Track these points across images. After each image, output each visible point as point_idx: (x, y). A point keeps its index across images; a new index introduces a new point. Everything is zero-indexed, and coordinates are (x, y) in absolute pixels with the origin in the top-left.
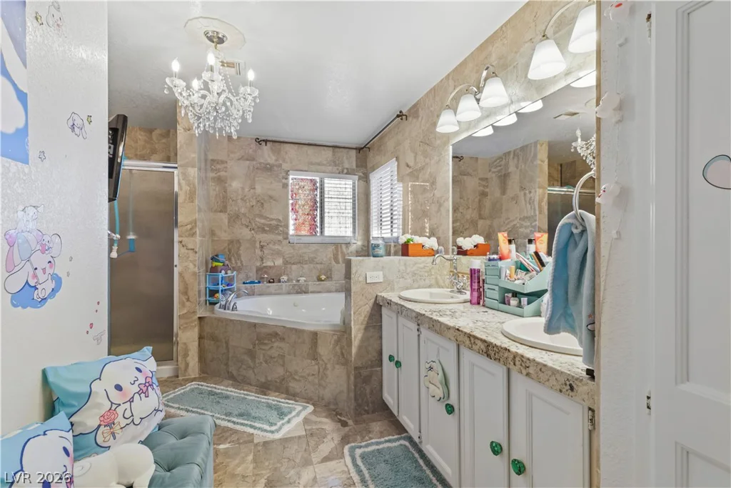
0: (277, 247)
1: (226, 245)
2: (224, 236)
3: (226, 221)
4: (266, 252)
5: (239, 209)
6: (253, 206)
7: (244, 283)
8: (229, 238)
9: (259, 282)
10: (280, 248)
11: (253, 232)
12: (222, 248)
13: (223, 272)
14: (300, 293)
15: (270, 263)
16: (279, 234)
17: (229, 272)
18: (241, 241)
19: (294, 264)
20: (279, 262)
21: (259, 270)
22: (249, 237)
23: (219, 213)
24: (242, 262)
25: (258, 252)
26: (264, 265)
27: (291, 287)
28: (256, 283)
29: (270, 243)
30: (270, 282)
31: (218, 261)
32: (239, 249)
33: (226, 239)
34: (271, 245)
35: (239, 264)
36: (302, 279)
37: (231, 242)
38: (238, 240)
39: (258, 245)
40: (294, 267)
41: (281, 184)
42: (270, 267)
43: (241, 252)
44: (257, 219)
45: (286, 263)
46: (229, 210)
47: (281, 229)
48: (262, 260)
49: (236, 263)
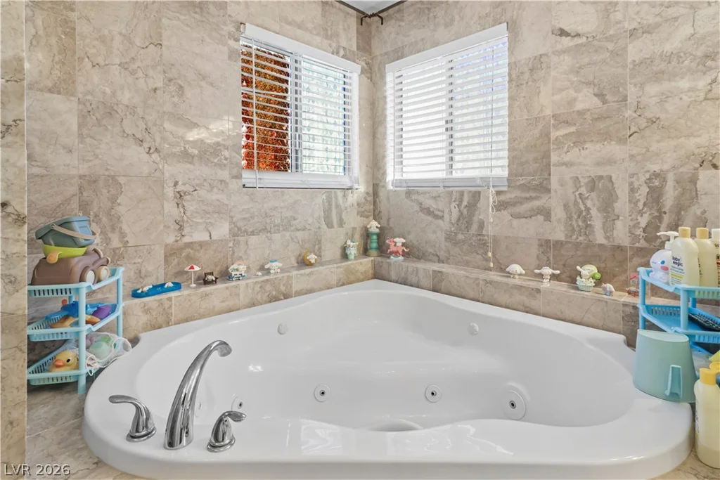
0: (214, 196)
1: (73, 190)
2: (69, 164)
3: (73, 122)
4: (191, 207)
5: (114, 93)
6: (155, 90)
7: (135, 295)
8: (84, 169)
9: (177, 286)
10: (223, 197)
11: (155, 156)
12: (59, 199)
13: (90, 275)
14: (276, 299)
15: (201, 236)
16: (221, 166)
17: (104, 272)
18: (122, 180)
19: (253, 233)
20: (222, 230)
21: (171, 253)
22: (146, 170)
23: (48, 95)
24: (123, 235)
25: (170, 208)
26: (187, 240)
27: (257, 288)
28: (170, 290)
29: (201, 185)
30: (206, 283)
31: (73, 242)
32: (113, 200)
33: (74, 172)
34: (202, 192)
35: (116, 243)
36: (275, 266)
37: (90, 181)
38: (113, 177)
39: (170, 192)
40: (254, 240)
41: (225, 49)
42: (201, 244)
43: (121, 210)
44: (167, 125)
45: (236, 232)
46: (80, 88)
47: (226, 153)
48: (181, 228)
49: (107, 240)
